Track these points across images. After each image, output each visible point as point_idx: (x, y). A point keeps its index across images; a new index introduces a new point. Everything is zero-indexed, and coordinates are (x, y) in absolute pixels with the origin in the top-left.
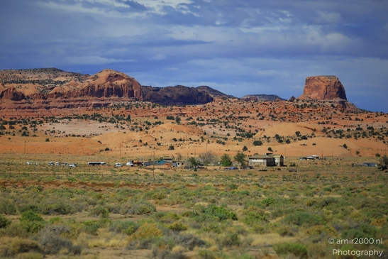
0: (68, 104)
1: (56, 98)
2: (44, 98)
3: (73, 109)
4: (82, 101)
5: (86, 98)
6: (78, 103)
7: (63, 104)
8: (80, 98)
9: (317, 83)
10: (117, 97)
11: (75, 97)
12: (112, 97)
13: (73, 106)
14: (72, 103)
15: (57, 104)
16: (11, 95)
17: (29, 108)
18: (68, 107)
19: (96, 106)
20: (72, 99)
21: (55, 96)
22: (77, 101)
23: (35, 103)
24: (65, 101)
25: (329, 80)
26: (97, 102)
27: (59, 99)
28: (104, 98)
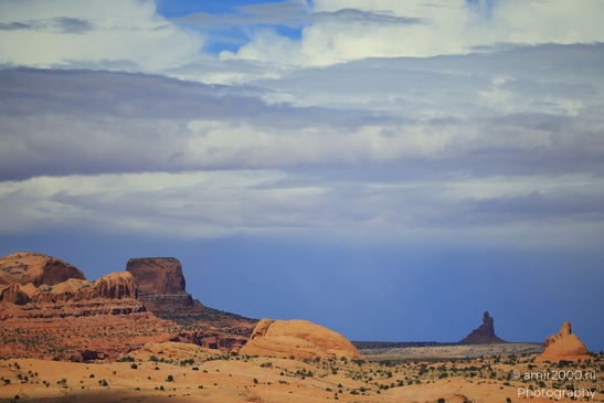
0: (83, 309)
1: (67, 300)
2: (54, 301)
3: (90, 317)
4: (99, 305)
5: (101, 300)
6: (94, 308)
7: (77, 311)
8: (94, 301)
9: (148, 269)
11: (88, 299)
12: (124, 299)
13: (89, 313)
14: (88, 309)
15: (71, 311)
16: (15, 296)
17: (42, 316)
18: (85, 314)
19: (116, 312)
20: (85, 302)
21: (65, 297)
22: (92, 305)
23: (45, 308)
24: (78, 306)
25: (169, 264)
26: (116, 307)
27: (70, 302)
28: (116, 300)
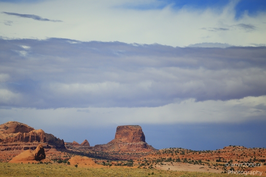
0: (7, 147)
3: (11, 151)
4: (16, 145)
5: (18, 143)
6: (14, 147)
7: (3, 148)
8: (14, 143)
9: (125, 131)
10: (37, 142)
11: (11, 142)
12: (34, 142)
13: (10, 149)
14: (10, 147)
20: (9, 143)
22: (13, 145)
24: (5, 146)
25: (135, 128)
26: (26, 146)
28: (29, 143)
